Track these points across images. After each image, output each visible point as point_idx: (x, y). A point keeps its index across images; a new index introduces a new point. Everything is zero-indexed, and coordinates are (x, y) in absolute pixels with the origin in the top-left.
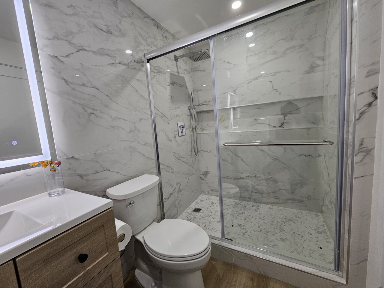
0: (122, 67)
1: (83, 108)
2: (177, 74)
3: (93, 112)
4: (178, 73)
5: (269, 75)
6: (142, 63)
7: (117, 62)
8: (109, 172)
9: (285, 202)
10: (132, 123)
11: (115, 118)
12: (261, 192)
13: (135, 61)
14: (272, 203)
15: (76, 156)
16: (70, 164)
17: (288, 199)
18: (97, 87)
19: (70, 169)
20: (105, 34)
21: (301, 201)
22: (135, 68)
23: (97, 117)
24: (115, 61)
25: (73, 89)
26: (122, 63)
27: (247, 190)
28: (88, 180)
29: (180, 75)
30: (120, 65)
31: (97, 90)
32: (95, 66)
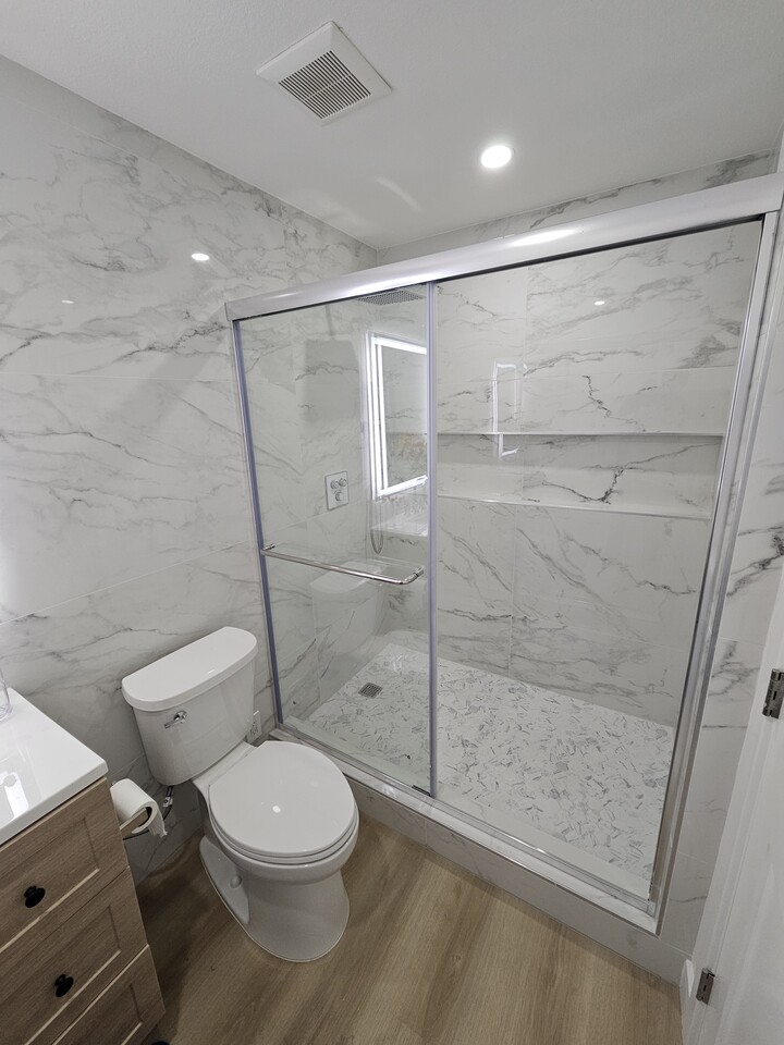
0: (159, 358)
1: (52, 492)
2: (327, 338)
3: (78, 495)
4: (332, 333)
5: (586, 357)
6: (218, 333)
7: (143, 346)
8: (129, 633)
9: (591, 691)
10: (191, 501)
11: (141, 500)
12: (536, 657)
13: (196, 332)
14: (558, 687)
15: (40, 612)
16: (28, 633)
17: (598, 685)
18: (86, 430)
19: (26, 644)
20: (102, 274)
21: (630, 694)
22: (197, 353)
23: (90, 506)
24: (137, 345)
25: (21, 448)
26: (156, 345)
27: (501, 650)
28: (75, 661)
29: (338, 337)
30: (152, 353)
31: (87, 438)
32: (79, 373)
